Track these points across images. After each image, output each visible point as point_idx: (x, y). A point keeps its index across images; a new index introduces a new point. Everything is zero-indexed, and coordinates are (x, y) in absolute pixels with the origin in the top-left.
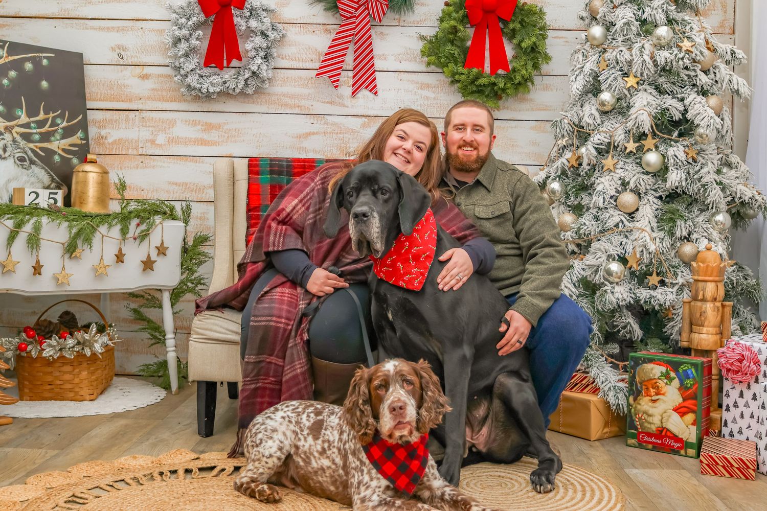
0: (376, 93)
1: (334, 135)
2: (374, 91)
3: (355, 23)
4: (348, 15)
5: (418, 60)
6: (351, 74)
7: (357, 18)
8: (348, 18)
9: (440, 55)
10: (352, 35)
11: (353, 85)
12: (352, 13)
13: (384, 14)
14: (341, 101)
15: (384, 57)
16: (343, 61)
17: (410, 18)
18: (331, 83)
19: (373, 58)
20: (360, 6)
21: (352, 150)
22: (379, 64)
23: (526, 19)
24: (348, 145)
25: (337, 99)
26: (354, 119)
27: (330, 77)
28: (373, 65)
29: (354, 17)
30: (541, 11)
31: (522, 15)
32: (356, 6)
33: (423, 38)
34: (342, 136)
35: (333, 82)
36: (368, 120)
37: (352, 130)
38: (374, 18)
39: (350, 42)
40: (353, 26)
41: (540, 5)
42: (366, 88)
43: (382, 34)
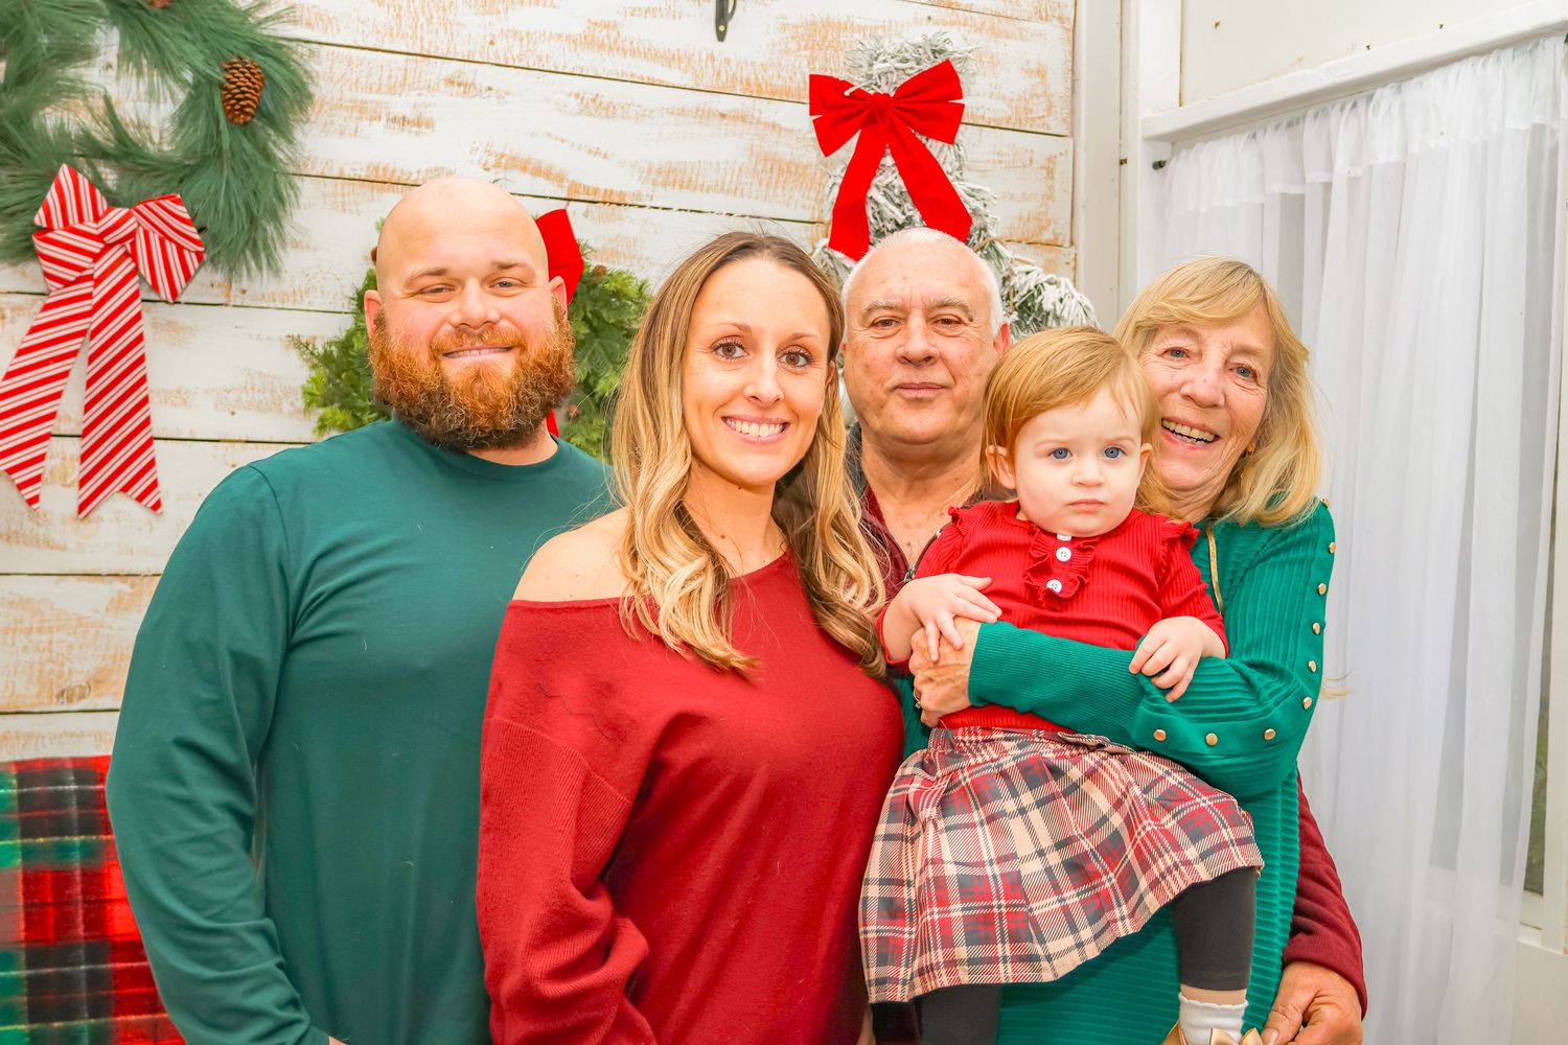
0: (156, 506)
1: (21, 640)
2: (150, 500)
3: (89, 296)
4: (71, 275)
5: (286, 407)
6: (75, 448)
7: (98, 281)
8: (67, 284)
9: (360, 403)
10: (82, 333)
11: (83, 482)
12: (80, 269)
13: (188, 277)
14: (41, 531)
15: (181, 397)
16: (52, 416)
17: (259, 283)
18: (15, 489)
19: (145, 401)
20: (108, 247)
21: (79, 679)
22: (163, 417)
23: (605, 314)
24: (67, 664)
25: (28, 525)
26: (87, 585)
27: (11, 471)
28: (147, 422)
29: (89, 278)
30: (640, 289)
31: (595, 301)
32: (96, 247)
33: (301, 345)
34: (45, 638)
35: (21, 486)
36: (132, 586)
37: (80, 619)
38: (155, 287)
39: (73, 354)
40: (85, 306)
41: (640, 276)
42: (125, 489)
43: (172, 326)
